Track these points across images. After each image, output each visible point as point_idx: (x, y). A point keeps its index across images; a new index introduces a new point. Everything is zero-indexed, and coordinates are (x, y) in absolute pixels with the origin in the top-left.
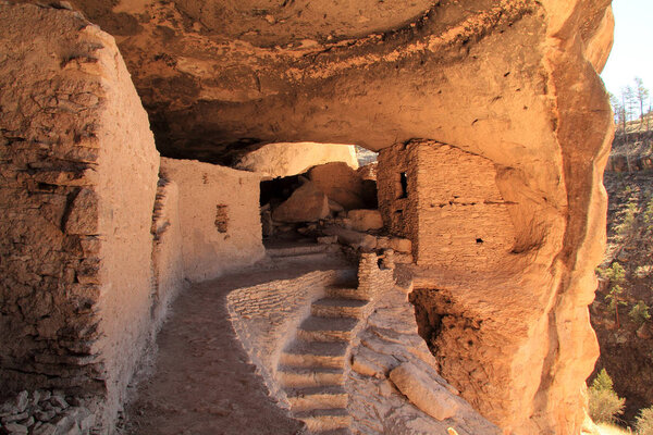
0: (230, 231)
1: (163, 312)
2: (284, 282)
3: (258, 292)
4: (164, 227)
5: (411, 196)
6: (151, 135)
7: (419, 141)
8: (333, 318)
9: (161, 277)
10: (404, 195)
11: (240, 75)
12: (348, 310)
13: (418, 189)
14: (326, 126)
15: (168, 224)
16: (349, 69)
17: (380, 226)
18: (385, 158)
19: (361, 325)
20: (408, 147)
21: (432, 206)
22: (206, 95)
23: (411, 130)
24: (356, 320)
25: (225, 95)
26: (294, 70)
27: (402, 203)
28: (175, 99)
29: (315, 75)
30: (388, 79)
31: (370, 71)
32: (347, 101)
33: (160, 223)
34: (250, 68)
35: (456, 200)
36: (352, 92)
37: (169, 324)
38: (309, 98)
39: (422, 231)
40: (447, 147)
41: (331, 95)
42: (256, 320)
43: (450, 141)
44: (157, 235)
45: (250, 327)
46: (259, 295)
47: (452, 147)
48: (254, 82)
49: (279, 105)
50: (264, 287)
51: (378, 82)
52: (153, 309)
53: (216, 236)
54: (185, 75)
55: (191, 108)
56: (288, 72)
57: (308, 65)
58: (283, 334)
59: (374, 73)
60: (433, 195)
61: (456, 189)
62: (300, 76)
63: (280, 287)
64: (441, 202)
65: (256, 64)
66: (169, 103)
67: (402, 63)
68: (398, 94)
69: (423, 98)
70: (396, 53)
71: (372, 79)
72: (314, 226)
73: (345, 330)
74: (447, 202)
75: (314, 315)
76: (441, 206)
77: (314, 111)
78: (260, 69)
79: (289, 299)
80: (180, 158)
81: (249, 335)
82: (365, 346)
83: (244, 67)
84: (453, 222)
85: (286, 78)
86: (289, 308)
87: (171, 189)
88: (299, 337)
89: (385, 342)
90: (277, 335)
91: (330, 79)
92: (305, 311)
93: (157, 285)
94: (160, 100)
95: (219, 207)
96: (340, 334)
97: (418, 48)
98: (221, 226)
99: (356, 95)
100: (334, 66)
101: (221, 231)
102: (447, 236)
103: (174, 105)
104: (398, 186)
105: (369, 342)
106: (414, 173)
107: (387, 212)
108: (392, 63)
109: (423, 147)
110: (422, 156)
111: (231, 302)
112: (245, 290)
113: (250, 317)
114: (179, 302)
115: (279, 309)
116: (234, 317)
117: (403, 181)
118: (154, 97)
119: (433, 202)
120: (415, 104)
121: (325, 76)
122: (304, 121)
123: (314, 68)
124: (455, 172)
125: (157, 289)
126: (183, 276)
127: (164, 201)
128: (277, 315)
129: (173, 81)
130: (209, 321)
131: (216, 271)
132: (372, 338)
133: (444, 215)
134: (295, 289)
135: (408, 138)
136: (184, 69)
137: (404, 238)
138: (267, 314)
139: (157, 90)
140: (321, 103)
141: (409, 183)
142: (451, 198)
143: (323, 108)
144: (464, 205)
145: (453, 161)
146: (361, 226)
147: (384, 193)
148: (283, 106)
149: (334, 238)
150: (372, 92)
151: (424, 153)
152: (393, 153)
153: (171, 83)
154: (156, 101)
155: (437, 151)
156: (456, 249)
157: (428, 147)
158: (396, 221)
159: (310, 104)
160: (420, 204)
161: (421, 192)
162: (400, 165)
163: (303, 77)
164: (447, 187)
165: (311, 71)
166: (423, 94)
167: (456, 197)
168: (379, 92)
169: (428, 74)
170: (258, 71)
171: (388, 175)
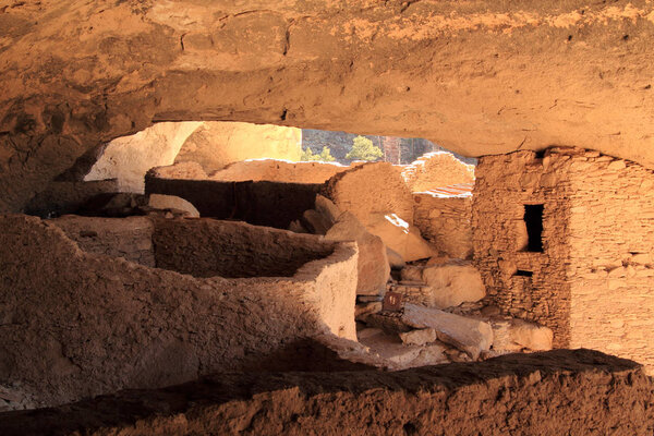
5: (553, 250)
10: (535, 244)
11: (257, 28)
13: (571, 241)
14: (395, 119)
16: (471, 31)
20: (546, 160)
21: (593, 271)
22: (185, 63)
25: (222, 61)
26: (359, 23)
27: (533, 261)
28: (131, 71)
29: (397, 33)
30: (544, 56)
31: (513, 39)
32: (452, 83)
34: (279, 17)
35: (634, 259)
36: (467, 69)
38: (377, 71)
39: (575, 316)
40: (620, 165)
41: (424, 71)
47: (629, 163)
48: (278, 38)
49: (314, 77)
51: (525, 58)
54: (159, 28)
55: (151, 85)
56: (347, 26)
57: (391, 16)
59: (519, 44)
60: (596, 251)
61: (635, 239)
62: (368, 33)
64: (608, 263)
65: (293, 9)
66: (117, 80)
67: (584, 31)
68: (559, 80)
69: (606, 92)
70: (575, 16)
71: (512, 53)
74: (619, 263)
76: (608, 270)
77: (380, 93)
78: (296, 17)
83: (270, 14)
84: (629, 299)
85: (340, 34)
91: (428, 43)
94: (104, 75)
97: (625, 14)
99: (472, 75)
100: (442, 22)
102: (618, 323)
103: (127, 83)
104: (521, 227)
106: (563, 209)
107: (496, 272)
108: (561, 29)
109: (578, 165)
110: (577, 182)
117: (534, 216)
118: (96, 71)
119: (596, 263)
120: (587, 100)
121: (419, 36)
122: (357, 108)
123: (398, 22)
124: (633, 208)
129: (138, 40)
133: (614, 284)
135: (544, 144)
136: (161, 19)
139: (103, 58)
140: (397, 81)
141: (549, 226)
142: (626, 256)
143: (400, 89)
144: (647, 267)
145: (630, 190)
146: (450, 297)
147: (489, 236)
148: (322, 81)
149: (430, 334)
150: (509, 73)
151: (580, 173)
152: (512, 167)
153: (130, 43)
154: (99, 76)
155: (604, 171)
156: (634, 346)
157: (587, 165)
158: (516, 291)
159: (376, 80)
160: (573, 267)
161: (576, 246)
162: (530, 191)
163: (374, 36)
164: (619, 236)
165: (392, 26)
166: (610, 85)
167: (633, 254)
168: (521, 75)
169: (632, 58)
170: (291, 20)
171: (501, 207)
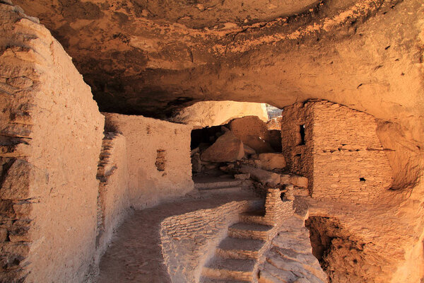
0: (167, 170)
1: (108, 238)
2: (207, 210)
3: (186, 219)
4: (111, 171)
5: (308, 143)
7: (315, 100)
8: (244, 239)
9: (107, 211)
10: (303, 143)
11: (178, 50)
12: (257, 233)
13: (314, 138)
14: (243, 89)
15: (115, 167)
16: (261, 45)
17: (284, 166)
18: (288, 114)
19: (267, 245)
20: (306, 105)
21: (324, 152)
22: (152, 64)
23: (309, 92)
24: (263, 241)
25: (166, 65)
26: (219, 46)
27: (301, 149)
28: (128, 67)
29: (235, 50)
30: (290, 53)
31: (277, 47)
32: (259, 70)
33: (107, 168)
34: (185, 44)
35: (343, 147)
36: (263, 63)
37: (113, 247)
38: (230, 67)
39: (316, 171)
40: (337, 106)
41: (247, 65)
42: (184, 241)
43: (339, 100)
44: (102, 178)
45: (179, 247)
46: (186, 222)
47: (341, 105)
48: (188, 55)
49: (207, 72)
50: (191, 215)
51: (283, 55)
52: (98, 238)
53: (155, 174)
54: (136, 49)
55: (140, 74)
56: (214, 48)
57: (229, 42)
58: (205, 253)
59: (280, 48)
60: (325, 143)
61: (344, 138)
62: (223, 51)
63: (204, 214)
64: (332, 148)
65: (190, 41)
66: (124, 71)
67: (302, 40)
68: (299, 64)
69: (318, 68)
70: (297, 33)
71: (278, 53)
72: (233, 166)
73: (254, 250)
74: (337, 148)
75: (230, 236)
76: (332, 152)
77: (233, 77)
78: (193, 45)
79: (211, 224)
80: (129, 113)
81: (177, 254)
82: (270, 263)
83: (181, 44)
84: (341, 165)
85: (212, 52)
86: (211, 231)
87: (118, 142)
88: (217, 255)
89: (285, 259)
90: (200, 253)
91: (246, 53)
92: (223, 233)
93: (103, 217)
94: (117, 68)
95: (159, 151)
96: (250, 253)
97: (315, 28)
98: (160, 166)
99: (266, 66)
100: (249, 43)
101: (160, 170)
102: (336, 175)
103: (128, 72)
104: (298, 135)
105: (272, 260)
106: (311, 125)
107: (289, 155)
108: (294, 40)
109: (318, 105)
110: (317, 113)
111: (165, 227)
112: (176, 217)
113: (179, 238)
114: (123, 229)
115: (202, 232)
116: (165, 239)
117: (302, 131)
118: (113, 66)
119: (325, 148)
120: (312, 73)
121: (242, 51)
122: (226, 85)
123: (234, 45)
124: (343, 125)
125: (103, 220)
126: (129, 205)
127: (111, 151)
128: (201, 237)
129: (127, 54)
130: (145, 245)
131: (155, 201)
132: (275, 257)
133: (333, 158)
134: (216, 216)
135: (306, 98)
136: (136, 45)
137: (302, 176)
138: (193, 236)
139: (115, 61)
140: (238, 71)
141: (307, 133)
142: (340, 146)
143: (240, 75)
144: (350, 151)
145: (342, 117)
146: (269, 166)
147: (287, 141)
148: (210, 73)
149: (247, 175)
150: (279, 63)
151: (318, 110)
152: (294, 110)
153: (125, 55)
154: (115, 68)
155: (329, 108)
156: (343, 186)
157: (322, 106)
158: (295, 163)
159: (230, 72)
160: (315, 150)
161: (316, 140)
162: (300, 119)
163: (226, 52)
164: (336, 137)
165: (232, 47)
166: (318, 64)
167: (343, 145)
168: (284, 63)
169: (323, 49)
170: (191, 46)
171: (290, 127)
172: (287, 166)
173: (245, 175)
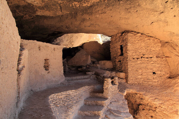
0: (50, 70)
1: (21, 104)
2: (73, 91)
3: (62, 95)
4: (22, 68)
5: (125, 55)
6: (17, 29)
7: (128, 32)
8: (93, 105)
9: (21, 89)
10: (122, 54)
11: (53, 5)
12: (100, 102)
13: (128, 52)
14: (89, 26)
15: (24, 67)
16: (99, 2)
17: (112, 67)
19: (105, 108)
20: (123, 34)
21: (134, 59)
22: (39, 13)
23: (125, 27)
24: (103, 106)
25: (47, 13)
26: (76, 3)
27: (121, 58)
28: (26, 14)
29: (84, 5)
30: (115, 6)
31: (107, 3)
32: (98, 16)
33: (20, 66)
34: (58, 2)
35: (144, 56)
36: (100, 12)
37: (24, 109)
38: (82, 15)
39: (129, 69)
40: (140, 34)
41: (91, 13)
42: (61, 107)
43: (141, 31)
44: (19, 71)
45: (59, 110)
46: (62, 97)
47: (142, 34)
48: (59, 8)
49: (69, 17)
50: (64, 93)
51: (111, 7)
52: (17, 103)
53: (44, 72)
54: (29, 4)
55: (32, 19)
56: (73, 4)
58: (72, 113)
60: (134, 54)
61: (144, 51)
62: (78, 6)
63: (71, 93)
64: (138, 57)
66: (23, 16)
68: (119, 12)
69: (130, 14)
71: (108, 6)
72: (85, 68)
73: (99, 111)
74: (140, 57)
75: (85, 104)
76: (137, 59)
77: (84, 20)
78: (62, 2)
79: (75, 98)
80: (29, 39)
81: (58, 114)
82: (107, 118)
83: (55, 1)
84: (142, 65)
85: (72, 6)
86: (75, 102)
87: (25, 52)
88: (79, 114)
89: (115, 116)
90: (70, 113)
91: (91, 6)
92: (82, 103)
93: (19, 93)
94: (19, 15)
95: (45, 60)
96: (96, 113)
98: (46, 67)
99: (102, 13)
101: (46, 70)
102: (140, 71)
103: (25, 17)
104: (119, 51)
105: (109, 116)
106: (126, 45)
107: (115, 61)
109: (129, 34)
110: (129, 38)
111: (51, 100)
112: (56, 94)
113: (59, 105)
114: (29, 100)
115: (71, 102)
116: (52, 105)
117: (122, 48)
118: (16, 14)
119: (134, 57)
120: (126, 17)
121: (89, 5)
122: (80, 24)
123: (84, 2)
124: (143, 44)
125: (19, 94)
126: (30, 89)
127: (22, 57)
128: (70, 105)
129: (25, 7)
130: (42, 107)
131: (44, 87)
132: (110, 114)
133: (139, 62)
134: (77, 93)
135: (123, 31)
136: (29, 2)
137: (122, 72)
138: (66, 104)
139: (17, 11)
140: (87, 17)
141: (124, 49)
142: (142, 56)
143: (88, 19)
144: (147, 58)
145: (142, 40)
146: (104, 67)
147: (114, 54)
148: (71, 18)
149: (93, 72)
150: (108, 12)
151: (130, 37)
152: (117, 37)
153: (23, 8)
154: (18, 15)
155: (136, 36)
156: (144, 77)
157: (132, 34)
158: (118, 65)
159: (82, 17)
160: (129, 58)
161: (129, 53)
162: (120, 42)
163: (80, 6)
164: (140, 51)
165: (83, 3)
166: (130, 12)
167: (144, 55)
168: (111, 12)
169: (132, 4)
170: (61, 3)
171: (115, 46)
172: (114, 67)
173: (92, 72)
